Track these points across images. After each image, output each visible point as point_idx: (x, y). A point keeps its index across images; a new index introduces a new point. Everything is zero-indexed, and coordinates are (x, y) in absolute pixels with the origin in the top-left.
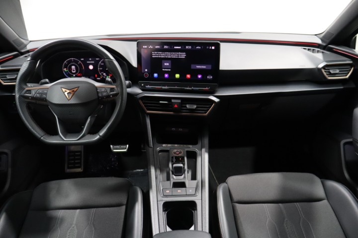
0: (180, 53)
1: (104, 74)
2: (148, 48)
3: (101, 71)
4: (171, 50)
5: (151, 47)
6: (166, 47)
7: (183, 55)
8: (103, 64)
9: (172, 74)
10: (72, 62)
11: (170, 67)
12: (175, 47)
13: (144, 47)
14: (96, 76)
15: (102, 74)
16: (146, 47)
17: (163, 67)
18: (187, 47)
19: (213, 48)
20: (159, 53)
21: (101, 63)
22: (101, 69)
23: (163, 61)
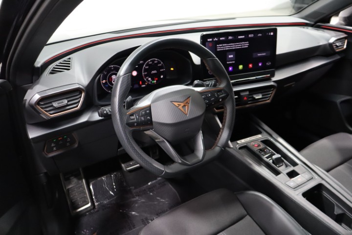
0: (243, 43)
1: (150, 79)
2: (213, 41)
3: (146, 76)
4: (236, 41)
5: (216, 39)
6: (230, 38)
7: (246, 45)
8: (147, 67)
9: (235, 66)
10: (112, 70)
11: (234, 59)
12: (239, 37)
13: (208, 40)
14: (141, 83)
15: (147, 79)
16: (211, 40)
17: (228, 60)
18: (250, 36)
19: (272, 34)
20: (224, 45)
21: (146, 66)
22: (146, 73)
23: (228, 53)
